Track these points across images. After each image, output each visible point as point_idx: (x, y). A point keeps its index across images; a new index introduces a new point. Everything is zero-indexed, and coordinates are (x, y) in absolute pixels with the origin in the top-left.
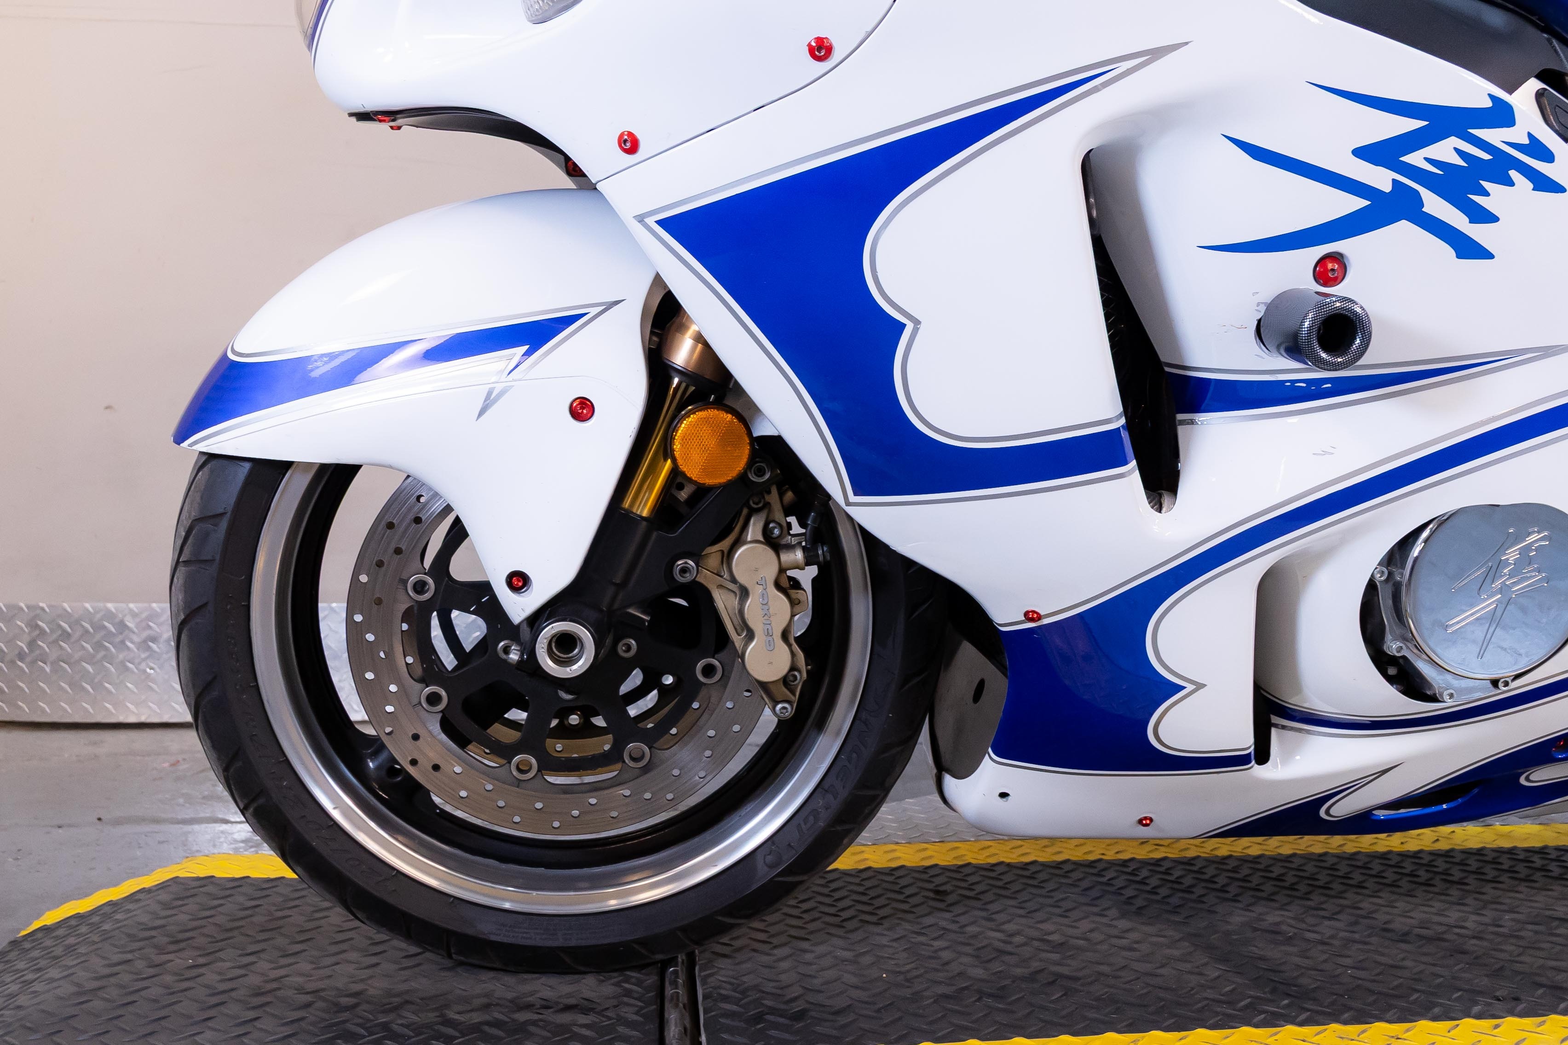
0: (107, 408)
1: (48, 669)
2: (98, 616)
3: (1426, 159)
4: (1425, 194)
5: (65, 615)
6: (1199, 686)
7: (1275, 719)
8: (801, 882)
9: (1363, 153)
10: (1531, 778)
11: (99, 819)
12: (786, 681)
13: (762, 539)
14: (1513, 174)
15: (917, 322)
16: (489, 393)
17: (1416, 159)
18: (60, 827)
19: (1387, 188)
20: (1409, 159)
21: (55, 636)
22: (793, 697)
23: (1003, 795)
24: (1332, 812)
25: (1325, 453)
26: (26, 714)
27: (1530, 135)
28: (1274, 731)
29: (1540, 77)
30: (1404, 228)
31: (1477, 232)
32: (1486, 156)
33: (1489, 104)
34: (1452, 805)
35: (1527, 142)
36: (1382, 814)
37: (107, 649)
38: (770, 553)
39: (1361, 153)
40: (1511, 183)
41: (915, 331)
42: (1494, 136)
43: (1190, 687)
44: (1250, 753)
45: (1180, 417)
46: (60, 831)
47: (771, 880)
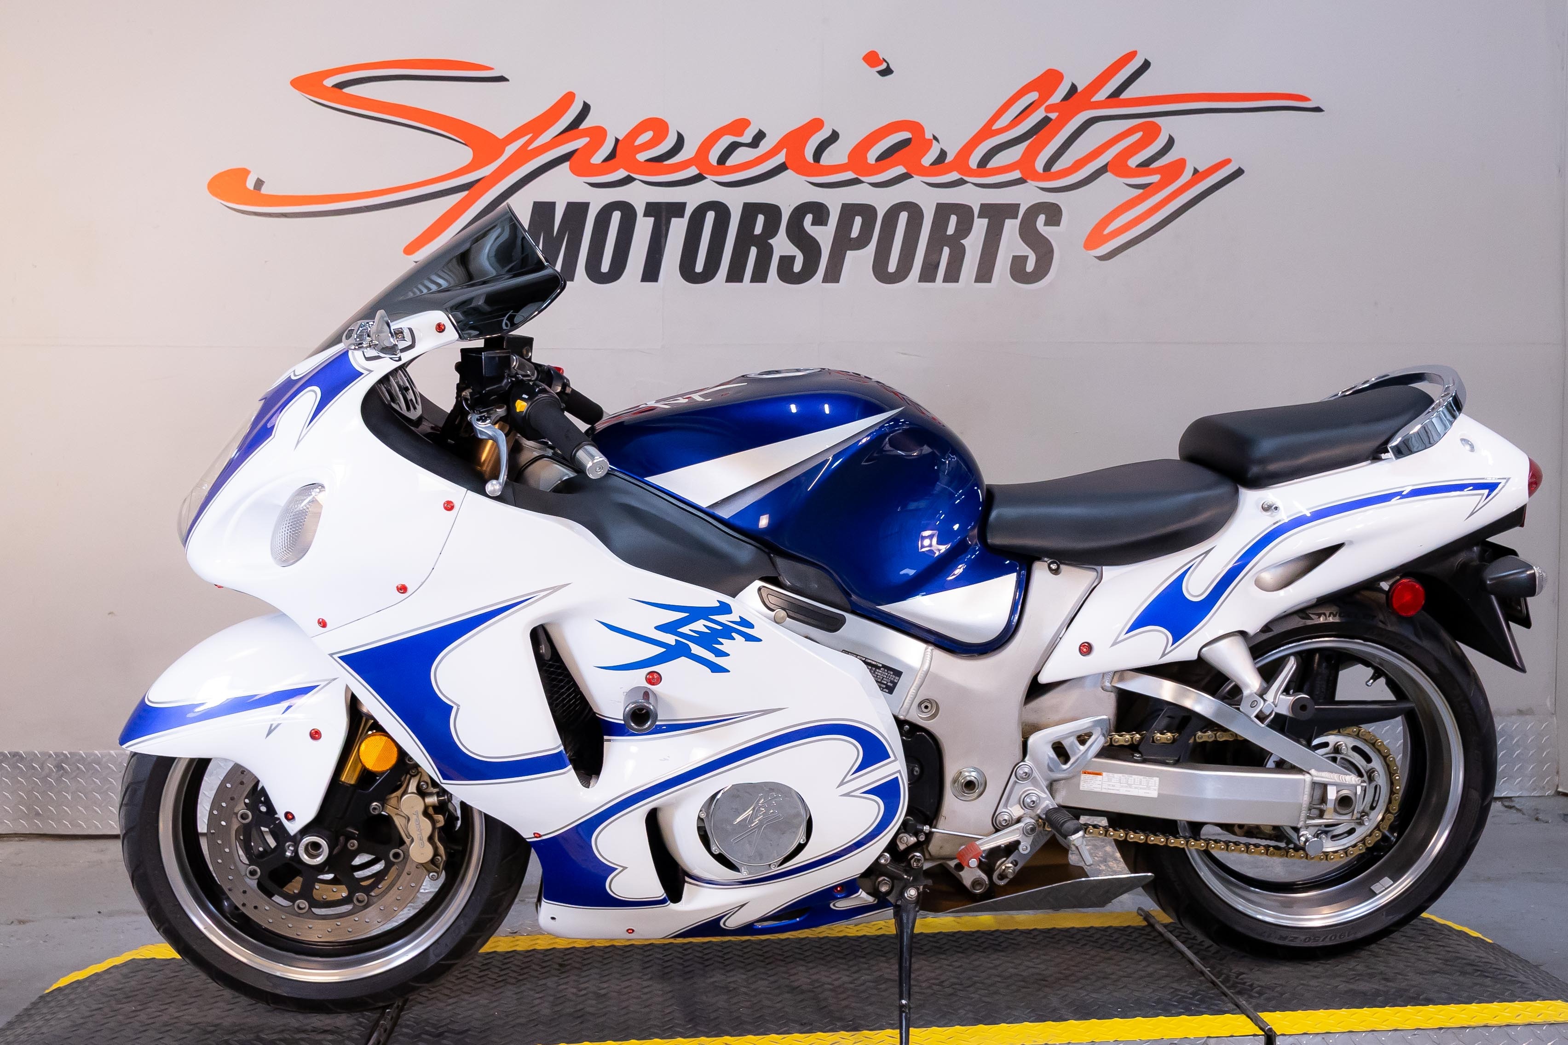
0: (110, 613)
1: (69, 798)
2: (104, 760)
3: (690, 630)
4: (691, 645)
5: (82, 760)
6: (624, 868)
7: (687, 879)
8: (456, 964)
9: (660, 628)
10: (836, 905)
11: (99, 912)
12: (433, 861)
13: (416, 792)
14: (734, 634)
15: (458, 706)
16: (271, 725)
17: (685, 630)
18: (74, 918)
19: (673, 643)
20: (682, 630)
21: (74, 774)
22: (438, 870)
23: (553, 918)
24: (726, 924)
25: (665, 759)
26: (54, 828)
27: (740, 617)
28: (686, 884)
29: (763, 579)
30: (683, 660)
31: (719, 661)
32: (720, 628)
33: (718, 605)
34: (802, 918)
35: (739, 620)
36: (759, 925)
37: (111, 783)
38: (419, 798)
39: (658, 628)
40: (734, 639)
41: (458, 710)
42: (723, 618)
43: (620, 869)
44: (665, 898)
45: (606, 737)
46: (74, 921)
47: (437, 963)
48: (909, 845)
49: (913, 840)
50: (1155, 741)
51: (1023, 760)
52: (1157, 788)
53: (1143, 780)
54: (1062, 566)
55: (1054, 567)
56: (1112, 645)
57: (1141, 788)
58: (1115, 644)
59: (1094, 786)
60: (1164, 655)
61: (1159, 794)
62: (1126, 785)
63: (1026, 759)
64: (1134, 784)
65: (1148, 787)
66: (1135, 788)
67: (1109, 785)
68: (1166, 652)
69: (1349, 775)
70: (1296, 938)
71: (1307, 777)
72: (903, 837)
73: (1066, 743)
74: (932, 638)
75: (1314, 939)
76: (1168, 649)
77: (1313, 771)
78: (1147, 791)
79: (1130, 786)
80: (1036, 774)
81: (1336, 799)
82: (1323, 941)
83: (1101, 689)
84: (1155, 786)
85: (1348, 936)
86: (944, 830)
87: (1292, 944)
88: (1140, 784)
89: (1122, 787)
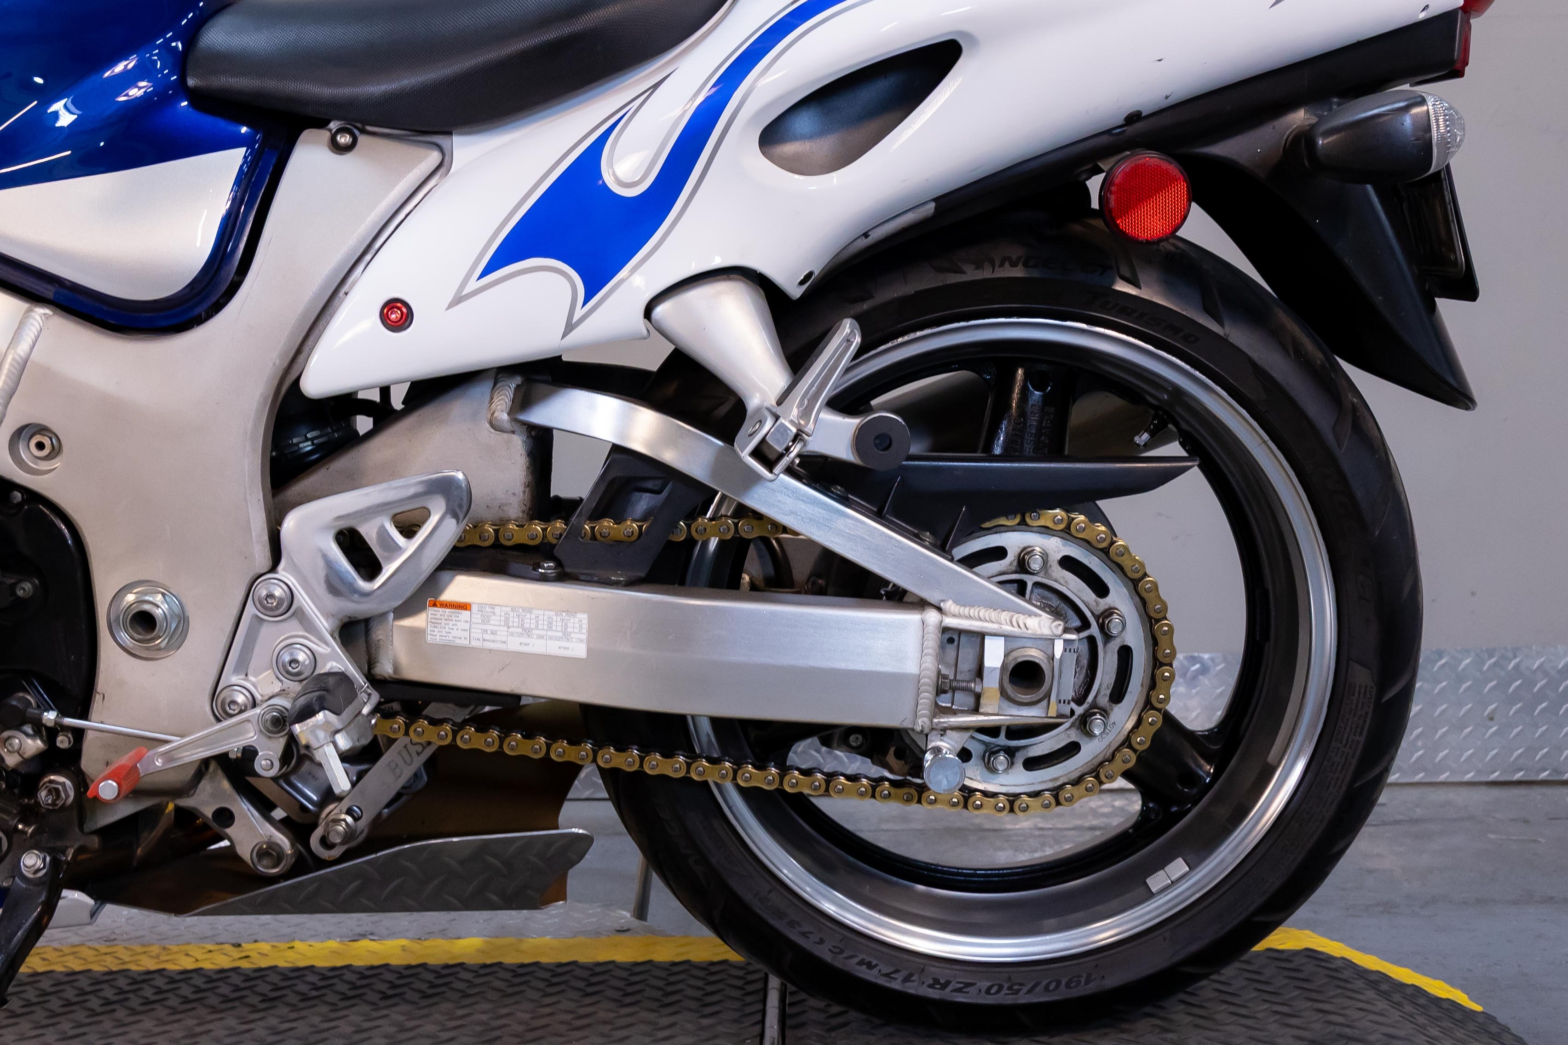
48: (26, 756)
49: (33, 745)
50: (598, 537)
51: (273, 569)
52: (584, 637)
53: (555, 618)
54: (362, 139)
55: (344, 139)
56: (452, 305)
57: (551, 638)
58: (458, 300)
59: (454, 633)
60: (570, 327)
61: (589, 651)
62: (520, 630)
63: (281, 567)
64: (537, 628)
65: (566, 636)
66: (540, 637)
67: (486, 631)
68: (575, 320)
69: (1036, 615)
70: (968, 985)
71: (932, 616)
72: (9, 738)
73: (369, 531)
74: (49, 291)
75: (1010, 988)
76: (579, 313)
77: (949, 605)
78: (565, 644)
79: (528, 632)
80: (303, 598)
81: (1004, 666)
82: (1029, 992)
83: (488, 425)
84: (580, 632)
85: (1087, 982)
86: (102, 723)
87: (960, 998)
88: (550, 628)
89: (512, 634)
